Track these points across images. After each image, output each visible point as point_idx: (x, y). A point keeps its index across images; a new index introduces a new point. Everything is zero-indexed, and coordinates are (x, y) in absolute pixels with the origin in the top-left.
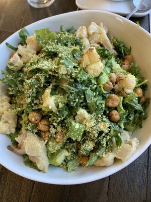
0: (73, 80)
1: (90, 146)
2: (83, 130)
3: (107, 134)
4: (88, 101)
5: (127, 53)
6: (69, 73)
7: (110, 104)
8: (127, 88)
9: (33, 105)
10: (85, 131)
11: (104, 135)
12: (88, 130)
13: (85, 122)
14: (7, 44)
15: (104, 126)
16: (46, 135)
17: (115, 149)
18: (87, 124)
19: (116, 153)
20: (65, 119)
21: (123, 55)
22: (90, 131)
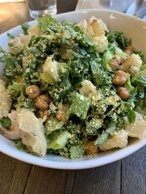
0: (77, 44)
1: (97, 123)
2: (88, 104)
3: (117, 109)
4: (93, 72)
5: (128, 44)
6: (73, 38)
7: (117, 80)
8: (134, 66)
9: (31, 76)
10: (90, 106)
11: (113, 109)
12: (94, 104)
13: (90, 95)
14: (8, 35)
15: (113, 100)
16: (45, 113)
17: (128, 127)
18: (93, 98)
19: (130, 131)
20: (67, 92)
21: (124, 45)
22: (97, 106)
